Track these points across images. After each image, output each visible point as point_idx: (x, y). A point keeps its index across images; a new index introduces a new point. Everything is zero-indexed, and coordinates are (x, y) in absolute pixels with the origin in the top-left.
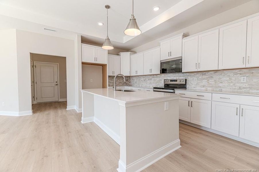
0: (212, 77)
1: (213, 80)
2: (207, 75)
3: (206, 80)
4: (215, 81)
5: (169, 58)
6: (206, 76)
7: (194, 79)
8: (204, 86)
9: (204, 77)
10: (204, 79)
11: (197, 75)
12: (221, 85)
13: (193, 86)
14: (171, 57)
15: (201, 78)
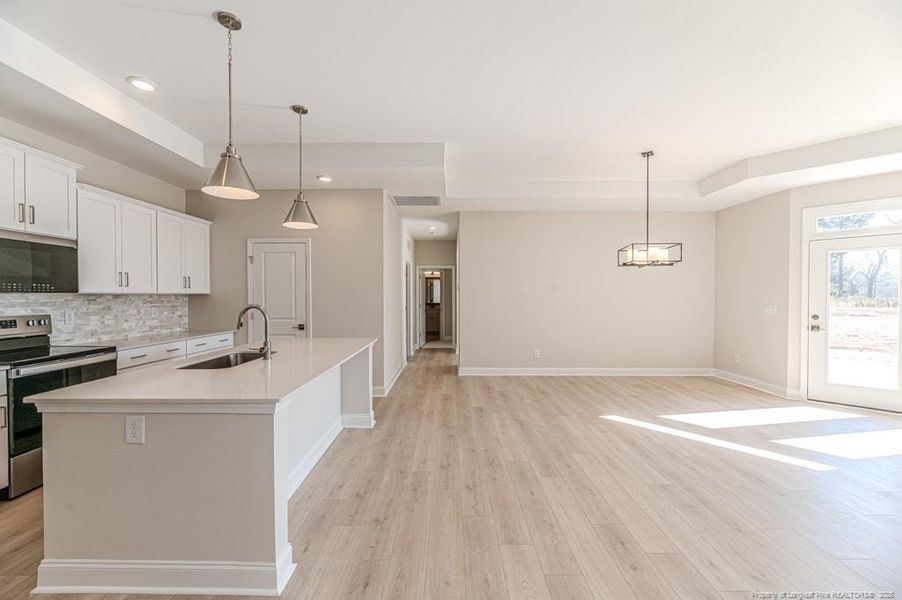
0: (109, 308)
1: (112, 317)
2: (99, 304)
3: (98, 317)
4: (116, 316)
5: (20, 227)
6: (97, 307)
7: (67, 313)
8: (93, 334)
9: (93, 307)
10: (93, 313)
11: (75, 304)
12: (125, 326)
13: (63, 337)
14: (31, 229)
15: (85, 310)
